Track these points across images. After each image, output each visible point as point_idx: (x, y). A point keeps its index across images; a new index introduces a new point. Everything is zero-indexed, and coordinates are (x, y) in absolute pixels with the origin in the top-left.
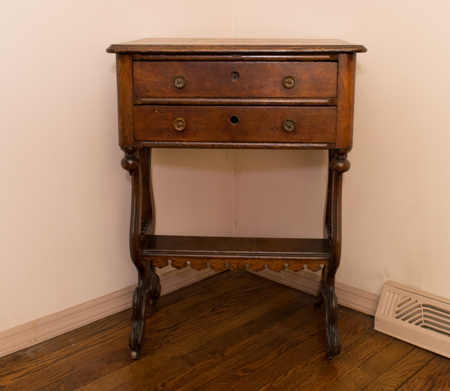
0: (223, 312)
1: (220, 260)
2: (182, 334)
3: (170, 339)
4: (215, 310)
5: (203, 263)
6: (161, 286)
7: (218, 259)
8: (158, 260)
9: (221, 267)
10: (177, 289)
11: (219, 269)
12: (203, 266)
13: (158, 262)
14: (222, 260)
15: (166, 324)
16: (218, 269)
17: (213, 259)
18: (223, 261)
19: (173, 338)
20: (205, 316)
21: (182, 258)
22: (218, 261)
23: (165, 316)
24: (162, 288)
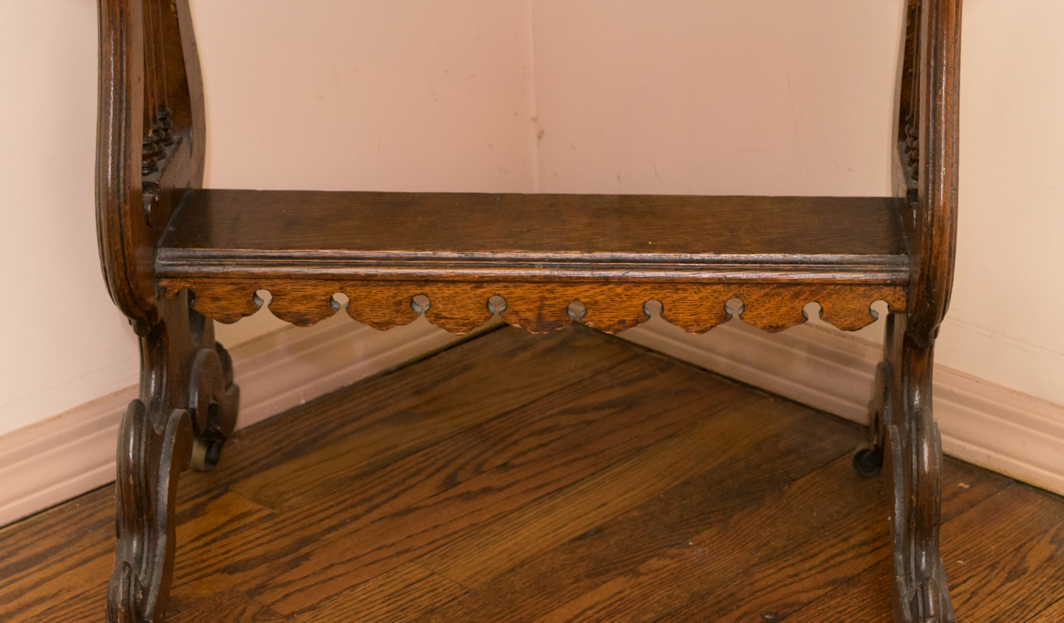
0: (487, 490)
1: (468, 287)
2: (324, 581)
3: (273, 603)
4: (459, 483)
5: (400, 298)
6: (237, 391)
7: (459, 285)
8: (219, 290)
9: (471, 314)
10: (303, 402)
11: (464, 325)
12: (397, 311)
13: (216, 299)
14: (476, 287)
15: (260, 541)
16: (461, 322)
17: (440, 285)
18: (479, 291)
19: (286, 596)
21: (314, 282)
22: (458, 290)
23: (257, 507)
24: (245, 397)
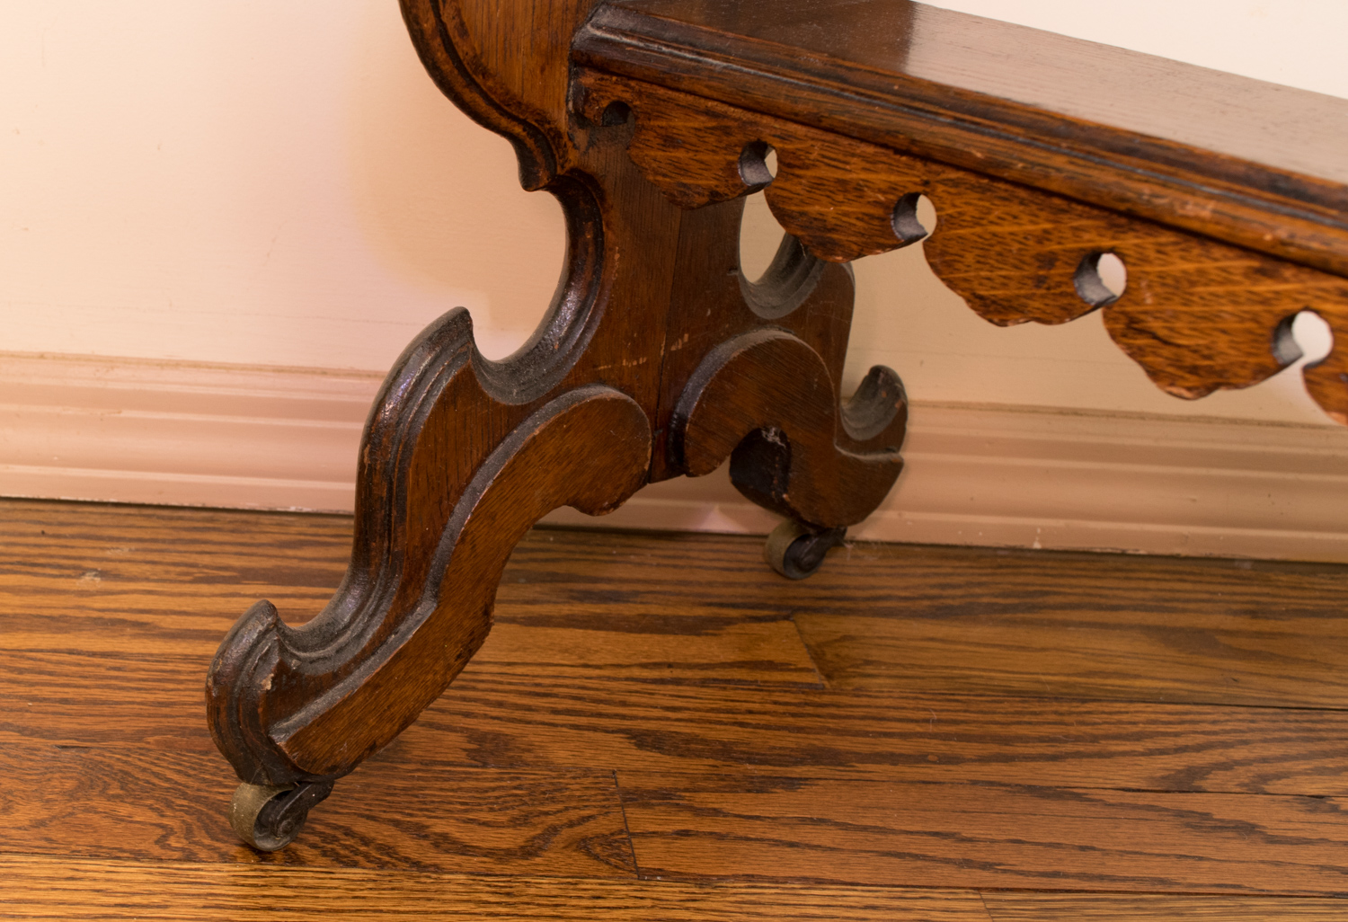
1: (1239, 264)
2: (778, 843)
3: (644, 835)
5: (1055, 247)
7: (1218, 252)
8: (681, 124)
9: (1222, 343)
11: (1194, 370)
12: (1039, 281)
13: (670, 141)
14: (1261, 272)
15: (748, 719)
16: (1190, 359)
17: (1166, 238)
18: (1266, 287)
19: (685, 834)
20: (1078, 797)
21: (870, 150)
22: (1208, 265)
